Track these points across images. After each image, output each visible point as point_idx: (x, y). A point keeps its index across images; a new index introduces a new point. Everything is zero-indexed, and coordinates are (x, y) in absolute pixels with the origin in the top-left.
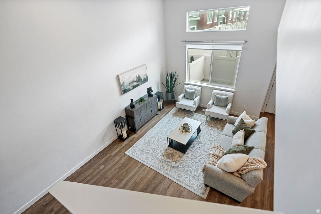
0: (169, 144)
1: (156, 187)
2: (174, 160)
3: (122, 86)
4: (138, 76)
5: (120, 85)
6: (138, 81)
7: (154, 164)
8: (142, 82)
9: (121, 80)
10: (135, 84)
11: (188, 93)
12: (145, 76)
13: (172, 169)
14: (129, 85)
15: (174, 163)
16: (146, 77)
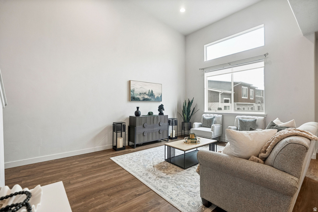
0: (166, 158)
1: (122, 190)
2: (166, 171)
3: (131, 91)
4: (151, 91)
5: (130, 91)
6: (151, 96)
7: (137, 170)
8: (154, 99)
9: (131, 85)
10: (146, 97)
11: (206, 120)
12: (159, 94)
13: (157, 178)
14: (140, 95)
15: (165, 174)
16: (160, 96)
